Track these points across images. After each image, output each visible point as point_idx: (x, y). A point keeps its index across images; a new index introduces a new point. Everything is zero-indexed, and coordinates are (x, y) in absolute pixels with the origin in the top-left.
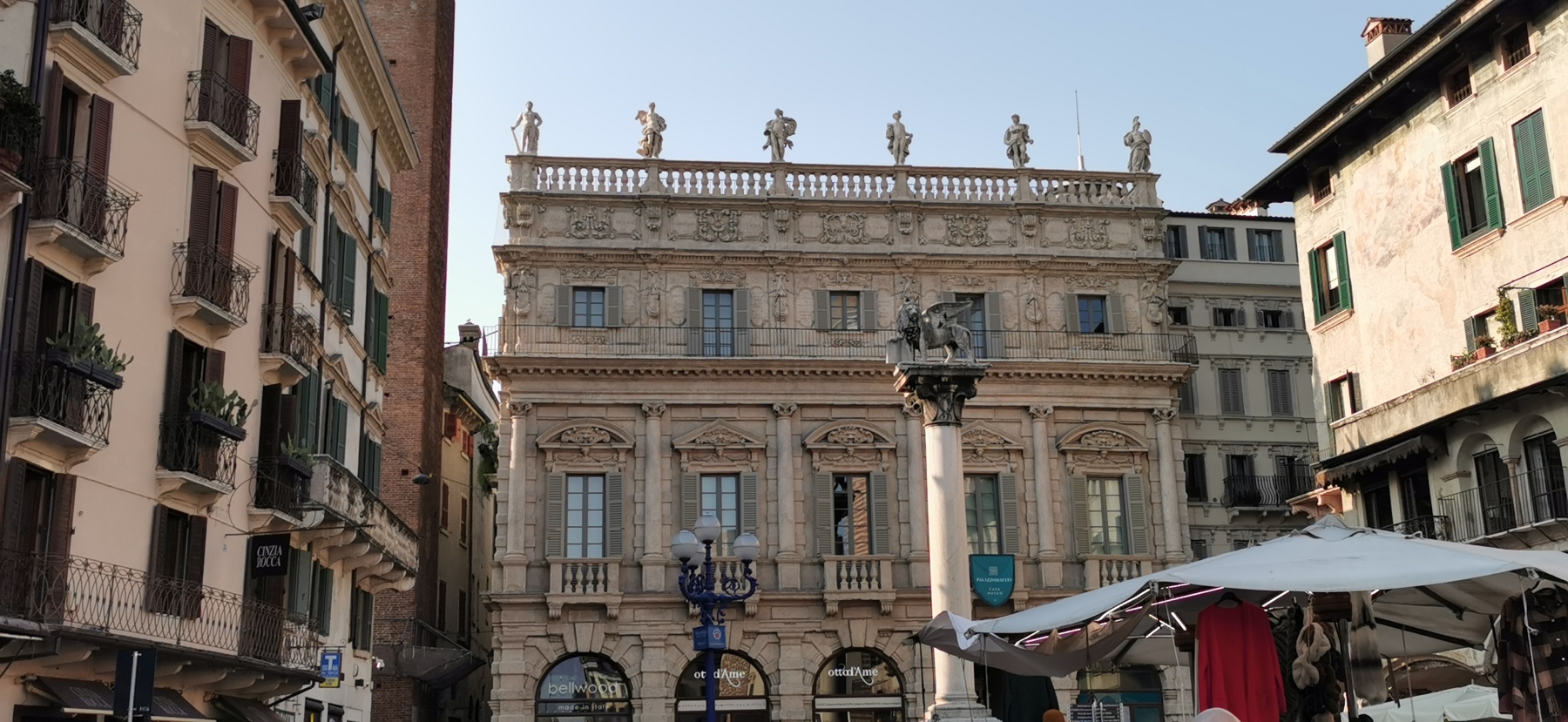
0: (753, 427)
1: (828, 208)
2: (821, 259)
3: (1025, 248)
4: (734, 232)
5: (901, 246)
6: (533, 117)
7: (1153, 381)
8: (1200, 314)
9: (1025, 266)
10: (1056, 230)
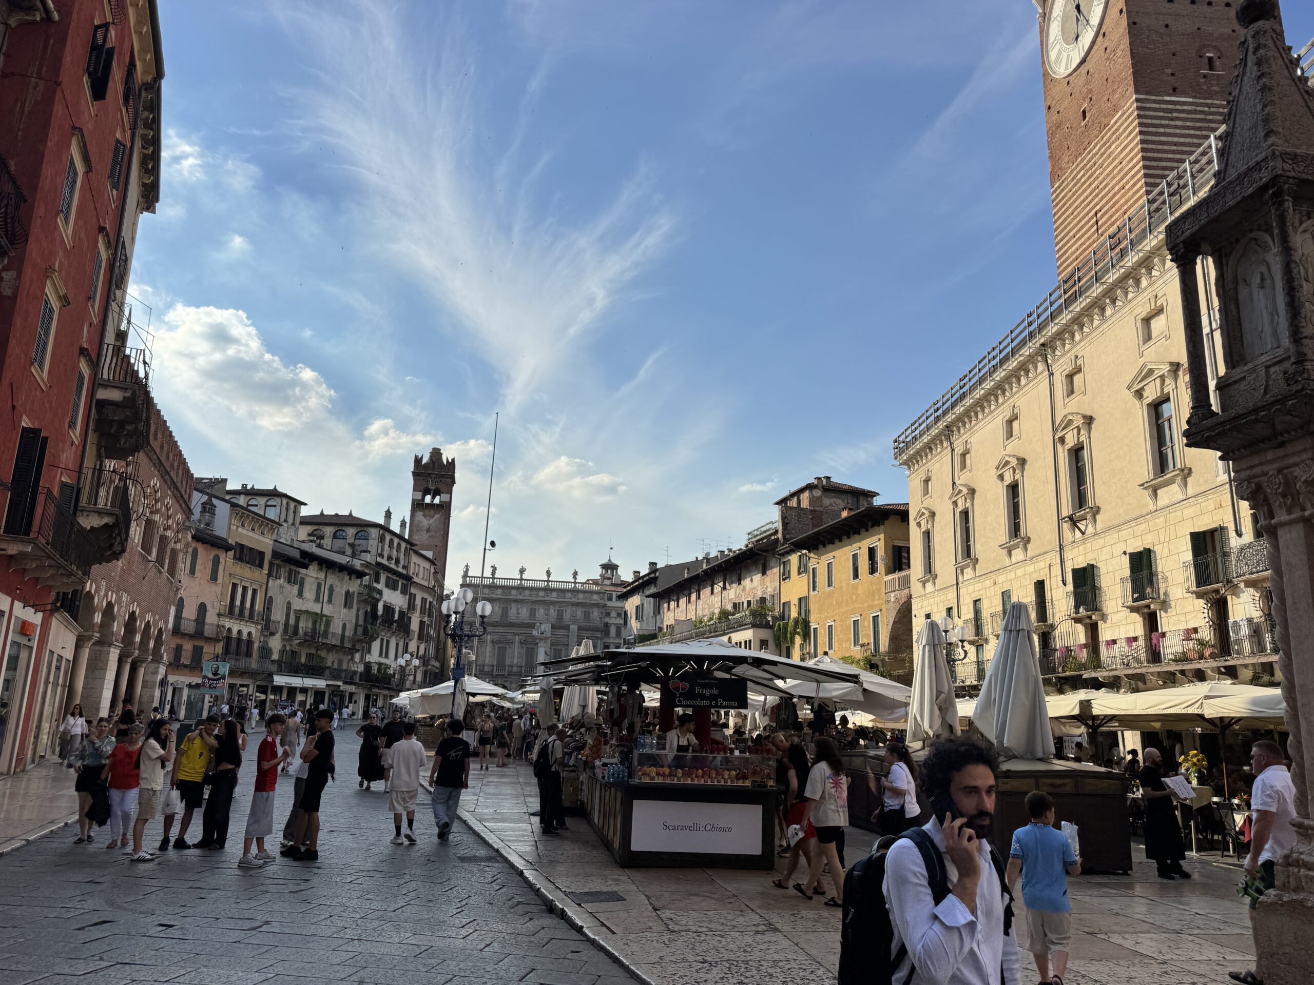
0: (509, 637)
1: (531, 589)
2: (528, 601)
3: (573, 600)
4: (510, 594)
5: (546, 598)
6: (467, 566)
7: (598, 631)
8: (614, 614)
9: (573, 604)
10: (581, 596)
